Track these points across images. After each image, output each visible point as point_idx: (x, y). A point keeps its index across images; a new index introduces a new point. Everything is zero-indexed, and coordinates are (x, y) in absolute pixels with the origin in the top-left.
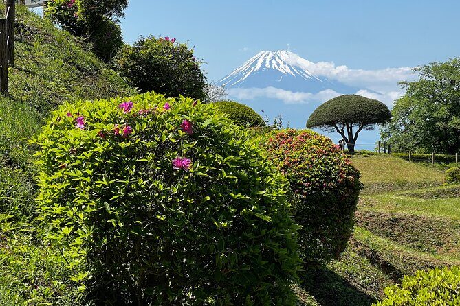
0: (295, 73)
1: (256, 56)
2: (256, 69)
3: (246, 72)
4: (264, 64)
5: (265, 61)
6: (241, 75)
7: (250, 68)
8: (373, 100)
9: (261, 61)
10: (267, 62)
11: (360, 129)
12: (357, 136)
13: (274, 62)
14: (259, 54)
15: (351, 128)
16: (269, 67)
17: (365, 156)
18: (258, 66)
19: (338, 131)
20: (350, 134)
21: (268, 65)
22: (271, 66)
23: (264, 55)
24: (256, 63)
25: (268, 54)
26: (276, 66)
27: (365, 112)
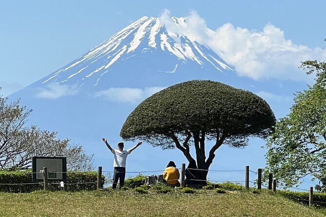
0: (201, 58)
1: (133, 25)
2: (130, 50)
3: (112, 54)
4: (145, 40)
5: (147, 35)
6: (103, 59)
7: (120, 47)
8: (243, 92)
9: (139, 35)
10: (152, 37)
11: (219, 144)
12: (212, 156)
13: (163, 37)
14: (138, 22)
15: (202, 141)
16: (154, 46)
17: (219, 192)
18: (135, 44)
19: (179, 146)
20: (200, 152)
21: (152, 43)
22: (158, 45)
23: (147, 24)
24: (131, 38)
25: (153, 23)
26: (168, 46)
27: (227, 113)
